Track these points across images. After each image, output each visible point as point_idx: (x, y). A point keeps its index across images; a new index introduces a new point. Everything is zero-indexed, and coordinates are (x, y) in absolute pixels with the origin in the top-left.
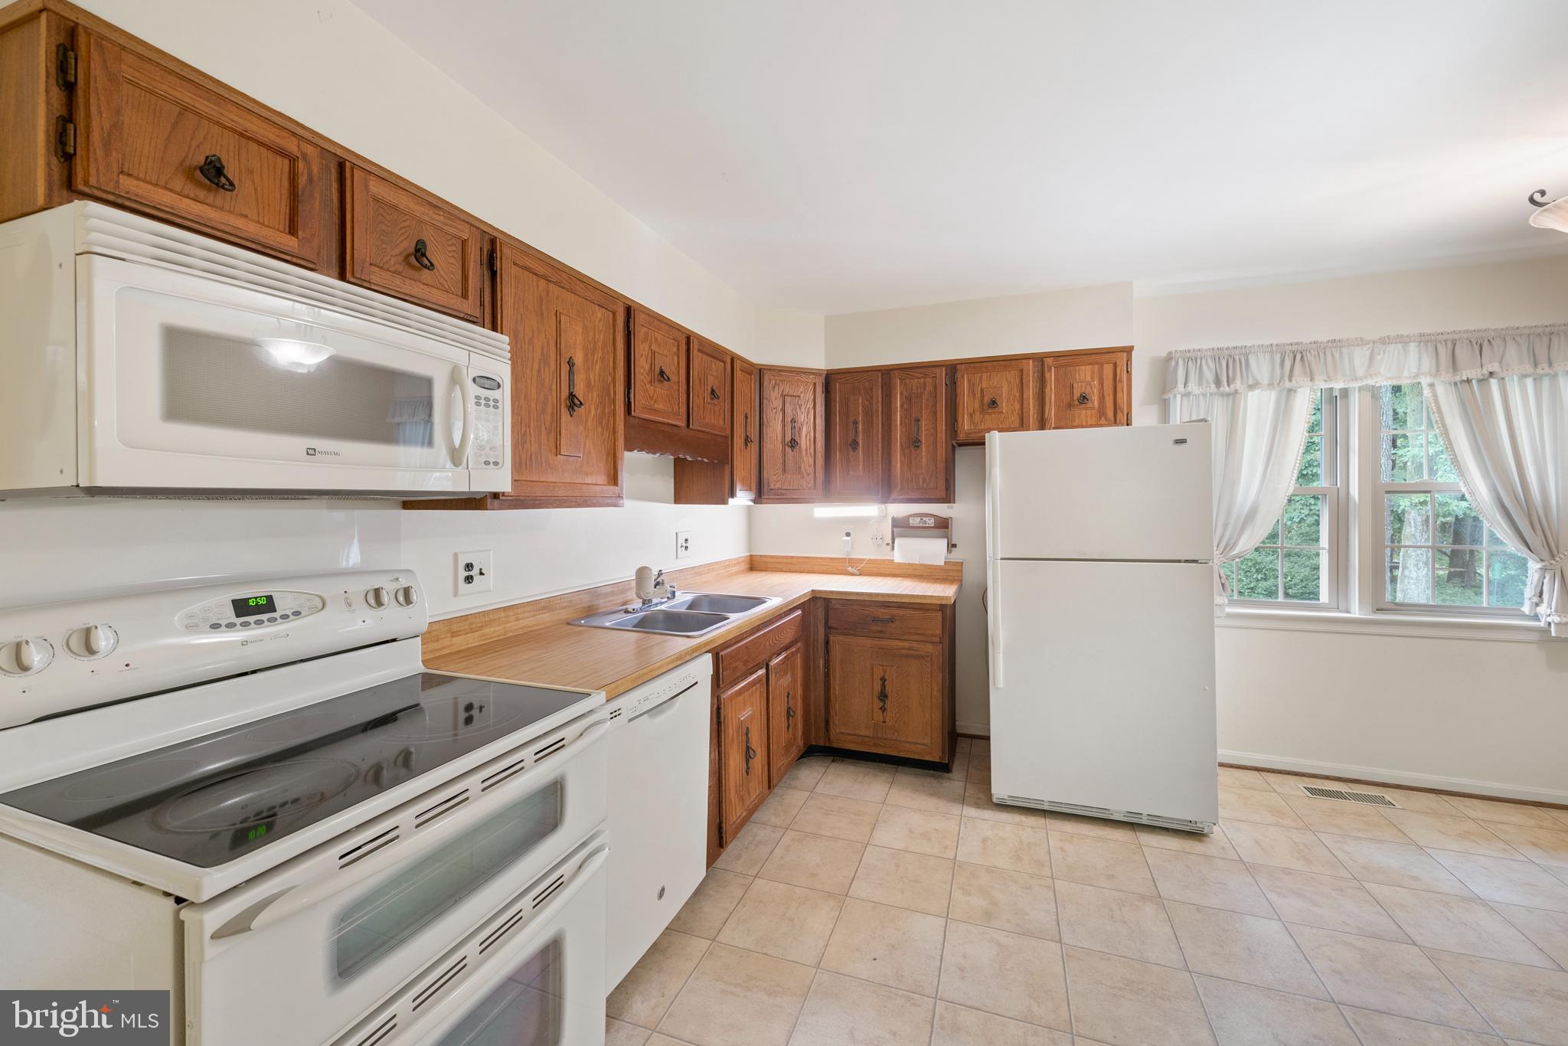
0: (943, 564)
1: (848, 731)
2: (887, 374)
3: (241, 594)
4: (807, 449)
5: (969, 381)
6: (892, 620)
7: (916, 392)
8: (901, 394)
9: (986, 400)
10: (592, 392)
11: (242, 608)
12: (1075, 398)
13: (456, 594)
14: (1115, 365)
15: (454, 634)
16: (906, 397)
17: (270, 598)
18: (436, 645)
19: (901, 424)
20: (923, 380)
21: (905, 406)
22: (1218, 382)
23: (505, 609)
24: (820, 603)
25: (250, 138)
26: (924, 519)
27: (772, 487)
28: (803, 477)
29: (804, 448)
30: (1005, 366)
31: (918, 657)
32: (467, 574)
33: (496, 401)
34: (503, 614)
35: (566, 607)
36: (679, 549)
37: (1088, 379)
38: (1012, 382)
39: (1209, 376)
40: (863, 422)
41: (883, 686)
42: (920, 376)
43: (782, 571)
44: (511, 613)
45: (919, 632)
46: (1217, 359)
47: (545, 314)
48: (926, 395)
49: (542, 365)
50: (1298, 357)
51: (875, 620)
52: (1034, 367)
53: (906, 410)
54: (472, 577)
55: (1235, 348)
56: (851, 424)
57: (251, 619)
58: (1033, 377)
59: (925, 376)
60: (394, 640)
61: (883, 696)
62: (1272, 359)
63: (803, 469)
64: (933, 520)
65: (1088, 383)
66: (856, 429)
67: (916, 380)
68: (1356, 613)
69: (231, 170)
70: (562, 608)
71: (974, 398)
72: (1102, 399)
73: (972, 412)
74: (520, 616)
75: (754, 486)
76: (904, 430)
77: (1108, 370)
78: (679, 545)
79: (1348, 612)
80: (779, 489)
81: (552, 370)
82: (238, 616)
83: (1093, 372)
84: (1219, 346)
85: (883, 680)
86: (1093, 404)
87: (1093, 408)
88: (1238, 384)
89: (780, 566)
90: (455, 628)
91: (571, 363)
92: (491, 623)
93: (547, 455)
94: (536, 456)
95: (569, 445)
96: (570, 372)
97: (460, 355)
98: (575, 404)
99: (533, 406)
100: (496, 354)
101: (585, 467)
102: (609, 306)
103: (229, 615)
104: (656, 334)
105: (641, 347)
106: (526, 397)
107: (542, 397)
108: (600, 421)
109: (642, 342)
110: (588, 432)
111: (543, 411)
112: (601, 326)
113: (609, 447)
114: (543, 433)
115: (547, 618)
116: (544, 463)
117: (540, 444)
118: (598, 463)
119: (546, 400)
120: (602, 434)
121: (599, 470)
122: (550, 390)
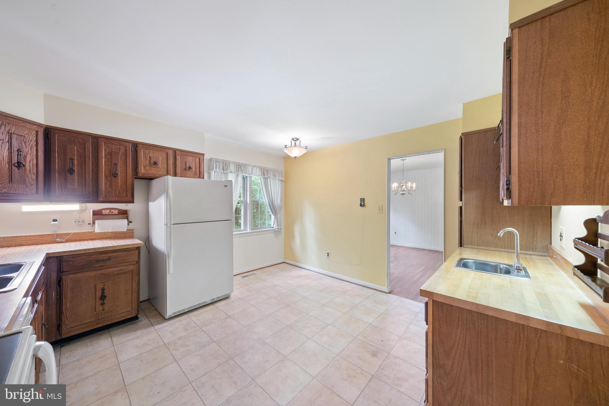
0: (126, 230)
1: (76, 325)
5: (144, 152)
6: (109, 259)
7: (114, 151)
8: (105, 150)
9: (152, 161)
12: (187, 167)
14: (200, 158)
16: (108, 152)
19: (105, 165)
20: (118, 146)
21: (108, 157)
22: (223, 169)
26: (112, 211)
28: (26, 186)
29: (27, 168)
30: (160, 150)
31: (125, 273)
37: (191, 161)
38: (163, 156)
39: (221, 167)
40: (78, 160)
41: (103, 292)
42: (117, 144)
45: (126, 261)
46: (223, 163)
48: (121, 154)
50: (240, 166)
51: (98, 261)
52: (172, 153)
53: (108, 158)
55: (227, 160)
56: (68, 160)
58: (172, 156)
59: (120, 145)
61: (103, 297)
62: (235, 166)
63: (26, 181)
64: (117, 211)
65: (191, 163)
66: (72, 163)
67: (114, 146)
68: (249, 231)
71: (146, 159)
72: (196, 169)
73: (145, 165)
76: (107, 168)
77: (197, 159)
79: (247, 231)
80: (5, 193)
83: (193, 159)
84: (224, 159)
85: (103, 289)
86: (193, 170)
87: (193, 172)
88: (228, 171)
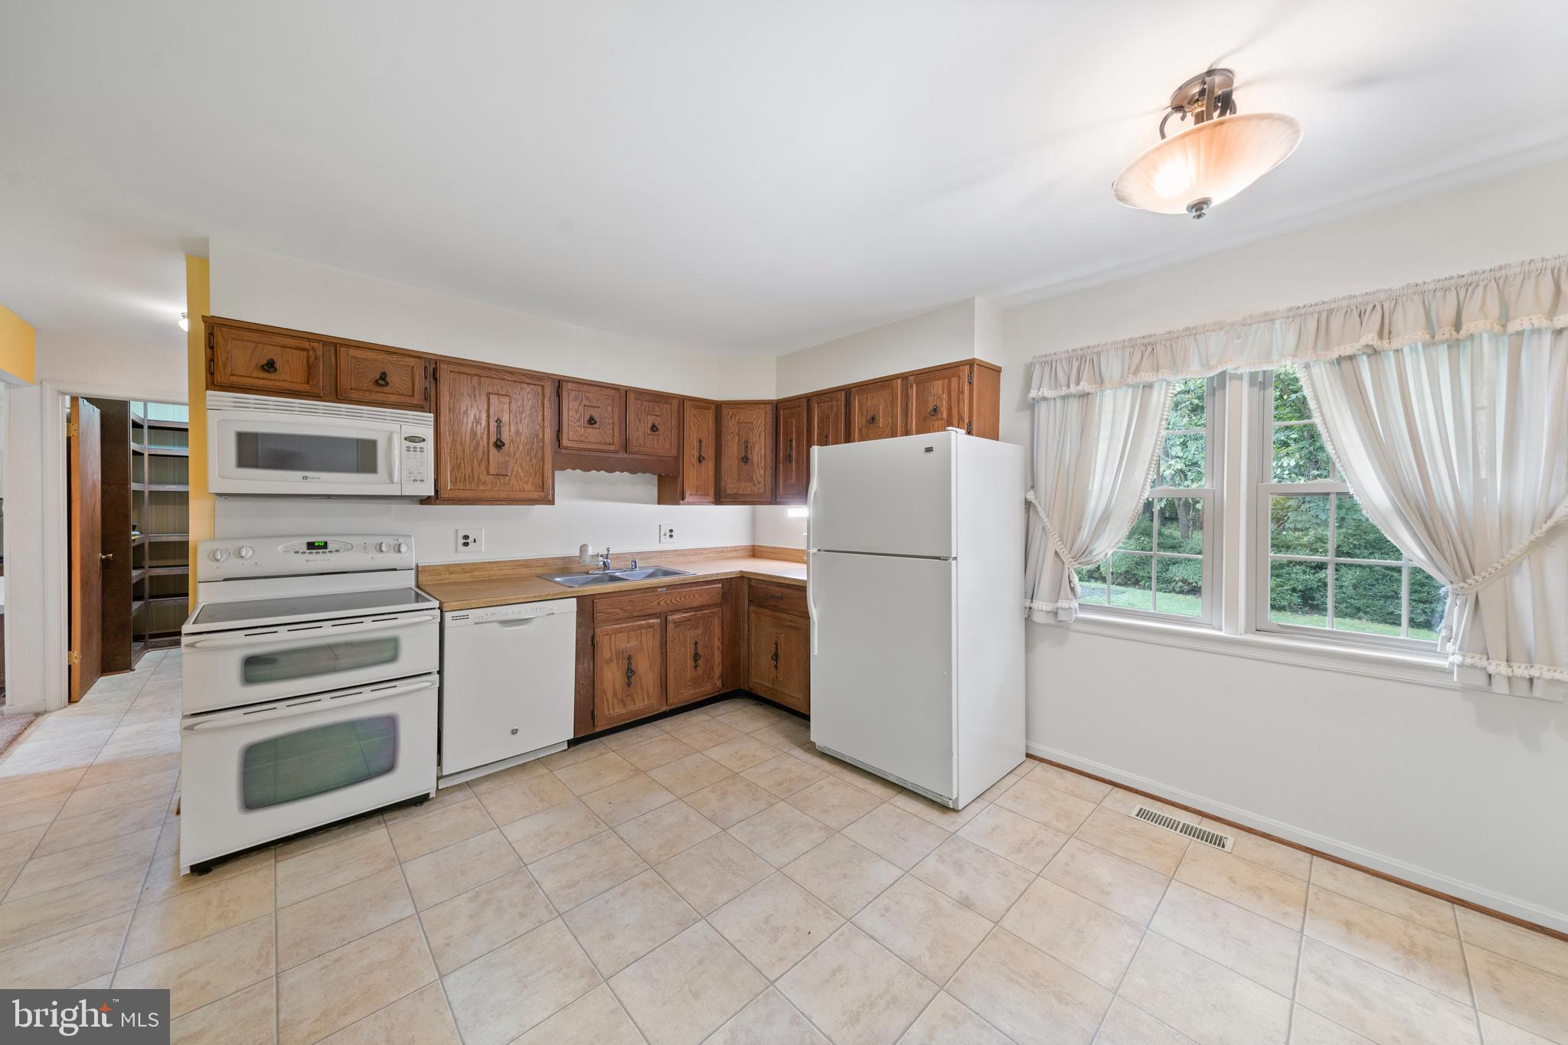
1: (758, 682)
2: (809, 399)
3: (311, 540)
4: (758, 463)
5: (859, 401)
6: (782, 598)
7: (827, 412)
8: (818, 416)
9: (870, 416)
11: (311, 546)
12: (930, 410)
13: (456, 551)
14: (960, 377)
15: (451, 573)
16: (820, 417)
17: (326, 543)
18: (438, 578)
20: (832, 403)
23: (489, 563)
24: (746, 581)
25: (286, 347)
27: (729, 492)
28: (755, 485)
29: (756, 462)
30: (882, 386)
31: (796, 628)
32: (465, 541)
33: (420, 448)
34: (488, 566)
35: (542, 566)
36: (662, 537)
37: (940, 392)
38: (886, 400)
40: (796, 440)
41: (777, 649)
42: (829, 399)
43: (769, 558)
44: (495, 565)
45: (797, 608)
46: (1071, 360)
48: (833, 415)
49: (475, 425)
50: (1148, 350)
51: (773, 597)
52: (901, 385)
53: (820, 428)
54: (468, 543)
55: (1089, 347)
56: (789, 442)
57: (314, 551)
58: (901, 393)
59: (832, 399)
60: (395, 570)
61: (777, 657)
62: (1123, 354)
63: (754, 478)
65: (940, 396)
66: (791, 445)
67: (826, 403)
69: (277, 365)
70: (538, 567)
71: (862, 415)
72: (950, 410)
74: (501, 568)
75: (712, 492)
77: (954, 382)
78: (662, 534)
79: (1217, 628)
80: (734, 494)
81: (483, 426)
82: (308, 549)
83: (943, 386)
84: (1075, 347)
85: (776, 644)
86: (942, 415)
87: (943, 419)
89: (768, 554)
90: (451, 570)
91: (499, 421)
92: (478, 569)
93: (479, 475)
94: (469, 475)
95: (498, 468)
96: (499, 427)
97: (395, 427)
98: (499, 445)
99: (467, 448)
100: (422, 424)
101: (513, 481)
102: (538, 383)
103: (304, 548)
104: (587, 394)
105: (571, 404)
106: (461, 443)
107: (475, 443)
108: (529, 453)
109: (572, 401)
110: (516, 460)
111: (476, 450)
112: (529, 396)
113: (537, 468)
114: (476, 462)
115: (524, 571)
116: (476, 479)
117: (472, 469)
118: (526, 479)
119: (478, 444)
120: (531, 461)
121: (526, 483)
122: (482, 438)
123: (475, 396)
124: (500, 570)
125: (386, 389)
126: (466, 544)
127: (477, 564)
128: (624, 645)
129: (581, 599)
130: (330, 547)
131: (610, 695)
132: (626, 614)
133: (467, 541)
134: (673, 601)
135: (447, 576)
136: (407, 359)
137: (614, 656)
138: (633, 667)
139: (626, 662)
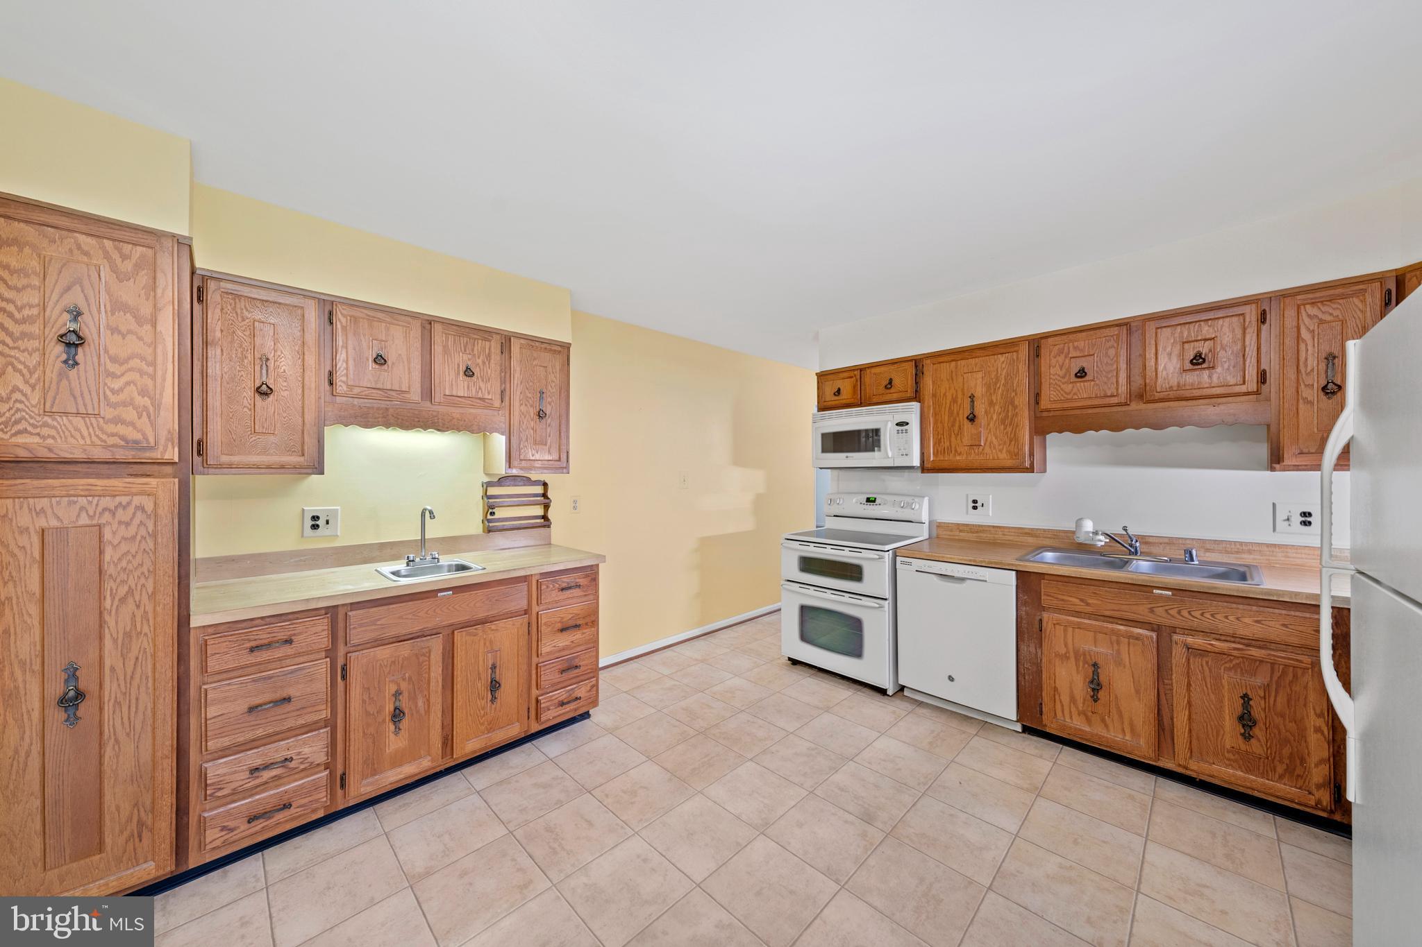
3: (870, 496)
10: (994, 407)
11: (868, 500)
13: (967, 513)
15: (961, 531)
17: (875, 499)
23: (994, 527)
25: (844, 379)
32: (974, 505)
33: (906, 430)
34: (992, 529)
44: (998, 530)
47: (954, 378)
49: (952, 404)
54: (977, 507)
57: (869, 503)
69: (841, 390)
74: (1006, 533)
81: (959, 404)
82: (866, 502)
90: (961, 528)
91: (972, 397)
92: (983, 531)
93: (955, 447)
94: (948, 448)
95: (972, 440)
96: (973, 401)
97: (889, 417)
98: (972, 418)
99: (946, 425)
100: (911, 412)
101: (987, 450)
102: (1012, 350)
103: (864, 502)
104: (1076, 344)
105: (1054, 361)
106: (941, 422)
107: (952, 419)
108: (1003, 422)
109: (1055, 357)
110: (990, 430)
111: (953, 425)
112: (1004, 366)
113: (1012, 435)
114: (953, 436)
115: (1030, 540)
116: (953, 452)
117: (950, 442)
118: (1001, 447)
119: (955, 419)
120: (1005, 429)
121: (1001, 451)
122: (958, 414)
123: (952, 379)
124: (1004, 535)
125: (892, 390)
126: (975, 508)
127: (982, 526)
128: (1088, 646)
129: (1022, 575)
130: (877, 502)
131: (1065, 698)
132: (1089, 609)
133: (976, 505)
134: (1185, 613)
135: (957, 533)
136: (904, 364)
137: (1072, 654)
138: (1103, 679)
139: (1091, 670)
